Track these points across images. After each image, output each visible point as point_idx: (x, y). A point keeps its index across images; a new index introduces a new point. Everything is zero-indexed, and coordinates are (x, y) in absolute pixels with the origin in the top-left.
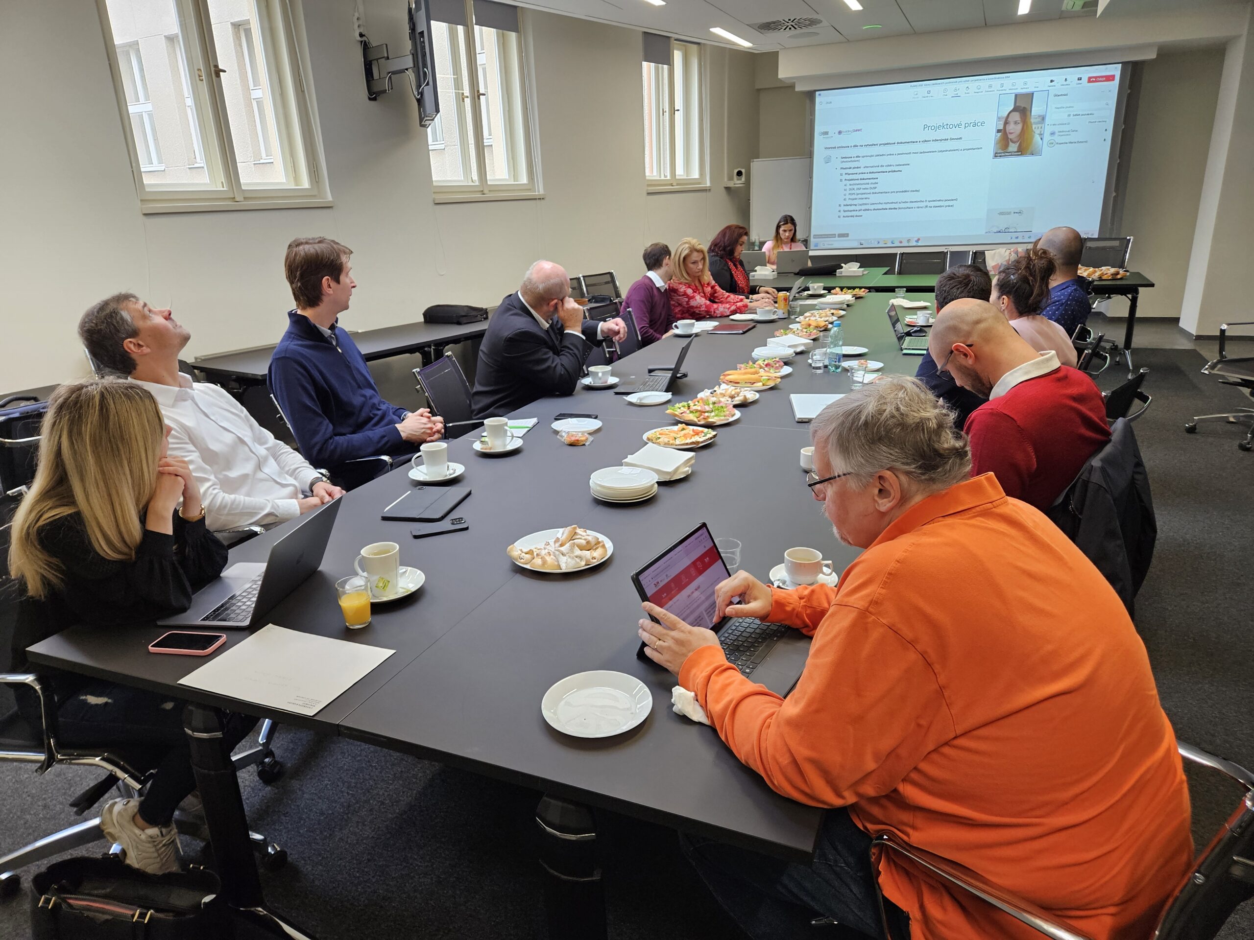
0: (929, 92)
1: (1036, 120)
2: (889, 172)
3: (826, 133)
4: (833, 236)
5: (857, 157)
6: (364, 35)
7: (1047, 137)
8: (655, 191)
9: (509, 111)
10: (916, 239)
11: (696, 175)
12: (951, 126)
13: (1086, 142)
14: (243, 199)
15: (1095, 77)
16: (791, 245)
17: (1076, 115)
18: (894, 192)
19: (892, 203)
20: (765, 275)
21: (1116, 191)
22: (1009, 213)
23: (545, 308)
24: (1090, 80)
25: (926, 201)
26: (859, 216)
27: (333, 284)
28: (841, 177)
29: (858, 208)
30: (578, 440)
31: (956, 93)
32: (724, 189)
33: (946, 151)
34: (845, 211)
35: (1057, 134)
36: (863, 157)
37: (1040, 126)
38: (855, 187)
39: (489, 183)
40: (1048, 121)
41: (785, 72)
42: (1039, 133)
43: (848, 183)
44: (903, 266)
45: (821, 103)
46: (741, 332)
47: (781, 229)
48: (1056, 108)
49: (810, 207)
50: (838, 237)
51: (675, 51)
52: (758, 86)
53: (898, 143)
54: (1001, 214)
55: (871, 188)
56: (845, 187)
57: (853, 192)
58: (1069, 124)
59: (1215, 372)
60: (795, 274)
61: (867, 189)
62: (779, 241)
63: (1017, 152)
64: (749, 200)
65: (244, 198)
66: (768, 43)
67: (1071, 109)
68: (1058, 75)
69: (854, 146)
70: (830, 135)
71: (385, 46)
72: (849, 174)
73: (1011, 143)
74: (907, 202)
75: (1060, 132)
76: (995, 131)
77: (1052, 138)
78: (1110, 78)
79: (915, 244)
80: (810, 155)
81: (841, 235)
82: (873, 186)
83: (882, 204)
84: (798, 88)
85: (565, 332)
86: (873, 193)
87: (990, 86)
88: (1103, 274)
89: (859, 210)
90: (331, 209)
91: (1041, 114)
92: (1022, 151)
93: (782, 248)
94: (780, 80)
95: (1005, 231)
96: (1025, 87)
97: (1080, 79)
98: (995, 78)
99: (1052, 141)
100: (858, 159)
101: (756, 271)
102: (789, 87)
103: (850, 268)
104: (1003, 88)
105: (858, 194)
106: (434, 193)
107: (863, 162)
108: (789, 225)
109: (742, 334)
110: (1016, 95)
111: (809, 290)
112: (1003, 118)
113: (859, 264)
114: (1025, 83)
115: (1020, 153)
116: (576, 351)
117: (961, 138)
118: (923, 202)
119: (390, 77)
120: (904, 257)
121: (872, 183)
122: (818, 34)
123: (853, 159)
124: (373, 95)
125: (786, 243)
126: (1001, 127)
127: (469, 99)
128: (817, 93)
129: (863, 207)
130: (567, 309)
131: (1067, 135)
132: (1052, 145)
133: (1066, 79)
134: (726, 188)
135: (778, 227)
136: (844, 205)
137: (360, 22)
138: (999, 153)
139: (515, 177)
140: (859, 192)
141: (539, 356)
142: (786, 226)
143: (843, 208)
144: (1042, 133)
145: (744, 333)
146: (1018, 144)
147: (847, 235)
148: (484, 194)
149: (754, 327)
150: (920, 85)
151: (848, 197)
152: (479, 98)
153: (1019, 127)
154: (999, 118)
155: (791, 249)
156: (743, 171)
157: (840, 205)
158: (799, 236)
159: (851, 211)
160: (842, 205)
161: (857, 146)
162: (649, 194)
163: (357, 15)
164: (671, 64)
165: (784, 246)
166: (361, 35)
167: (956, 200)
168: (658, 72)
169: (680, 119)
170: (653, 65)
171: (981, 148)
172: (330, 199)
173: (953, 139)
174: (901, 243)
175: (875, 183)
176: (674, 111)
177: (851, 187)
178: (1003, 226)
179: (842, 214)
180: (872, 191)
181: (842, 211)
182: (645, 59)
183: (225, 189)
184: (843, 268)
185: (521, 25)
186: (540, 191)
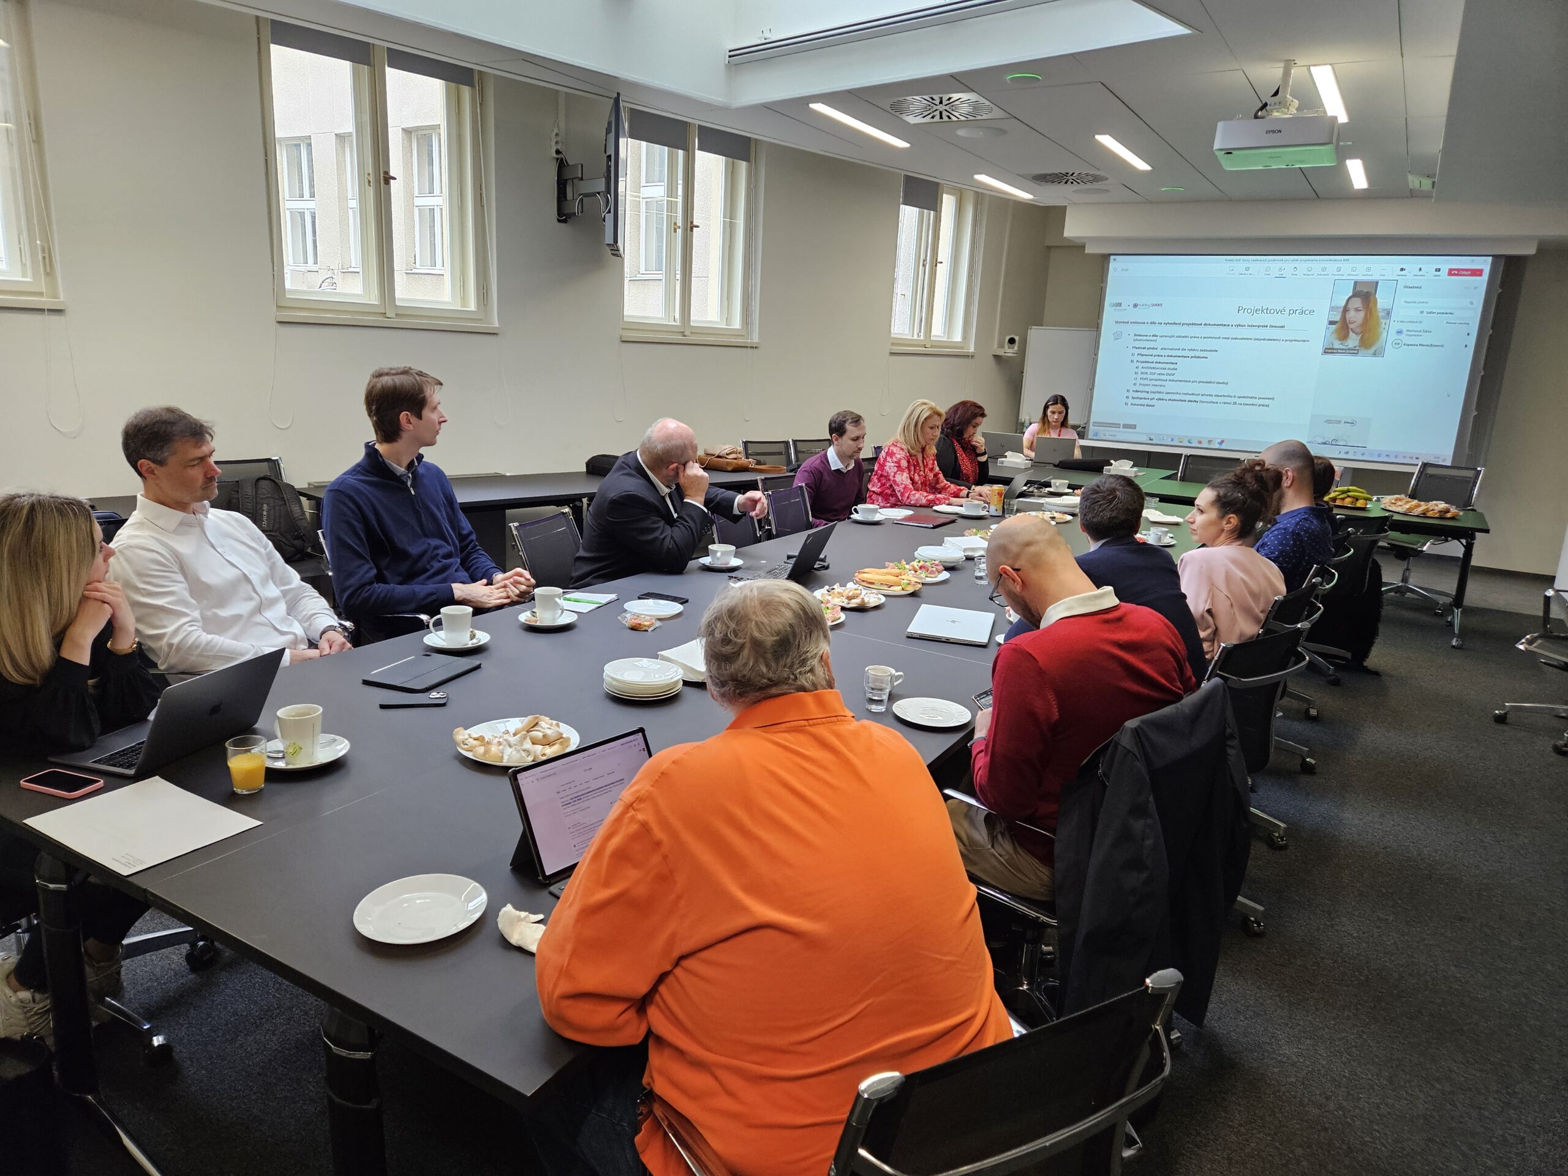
0: (1247, 269)
2: (1192, 357)
3: (1120, 305)
4: (1117, 425)
5: (1153, 336)
6: (561, 153)
7: (1392, 335)
8: (900, 352)
9: (730, 247)
10: (1220, 441)
11: (958, 337)
13: (1442, 346)
14: (394, 316)
15: (1458, 270)
16: (1060, 431)
17: (1431, 313)
18: (1196, 382)
19: (1193, 394)
20: (1017, 463)
21: (1477, 409)
22: (1339, 422)
23: (665, 472)
24: (1451, 273)
25: (1235, 397)
26: (1151, 406)
27: (413, 419)
28: (1133, 358)
29: (1151, 396)
30: (640, 624)
31: (1281, 273)
32: (992, 358)
33: (1264, 339)
34: (1133, 398)
35: (1405, 332)
36: (1162, 337)
38: (1149, 371)
39: (692, 324)
40: (1394, 316)
41: (1074, 228)
44: (1187, 471)
45: (1115, 269)
46: (932, 525)
47: (1049, 410)
48: (1406, 302)
49: (1092, 389)
50: (1123, 427)
51: (945, 196)
52: (1048, 243)
53: (1205, 325)
54: (1329, 422)
55: (1167, 374)
56: (1136, 370)
57: (1145, 376)
58: (1421, 322)
59: (1532, 648)
60: (1055, 466)
61: (1164, 374)
64: (1023, 373)
65: (396, 315)
66: (1052, 195)
67: (1424, 304)
68: (1412, 263)
69: (1151, 323)
70: (1123, 307)
71: (580, 166)
72: (1142, 355)
74: (1212, 396)
75: (1409, 331)
76: (1326, 322)
77: (1399, 337)
78: (1476, 273)
79: (1217, 446)
80: (1098, 327)
81: (1126, 426)
82: (1170, 372)
83: (1180, 394)
84: (1088, 250)
85: (685, 500)
86: (1170, 380)
87: (1324, 269)
88: (1427, 510)
89: (1153, 399)
90: (495, 336)
93: (1049, 433)
94: (1065, 238)
95: (1334, 443)
96: (1368, 273)
97: (1438, 270)
98: (1331, 260)
99: (1398, 341)
100: (1155, 338)
101: (1006, 457)
102: (1077, 247)
103: (1121, 466)
104: (1340, 273)
106: (622, 329)
107: (1160, 343)
108: (1059, 405)
109: (932, 528)
110: (1356, 283)
111: (1050, 486)
113: (1132, 463)
114: (1369, 269)
116: (692, 524)
117: (1283, 327)
118: (1231, 397)
119: (582, 200)
120: (1189, 461)
121: (1169, 369)
122: (1109, 191)
123: (1148, 338)
124: (564, 216)
125: (1055, 428)
127: (680, 230)
128: (1112, 257)
130: (688, 476)
131: (1418, 335)
132: (1398, 346)
133: (1420, 269)
134: (996, 356)
135: (1046, 408)
136: (1133, 391)
137: (559, 139)
139: (728, 320)
140: (1152, 377)
141: (647, 524)
142: (1055, 406)
143: (1131, 394)
145: (935, 527)
147: (1134, 427)
148: (685, 336)
149: (953, 521)
150: (1237, 260)
151: (1139, 381)
152: (692, 230)
154: (1332, 309)
155: (1059, 435)
156: (1017, 338)
157: (1128, 391)
158: (1071, 421)
159: (1141, 399)
160: (1131, 391)
161: (1155, 323)
162: (892, 354)
163: (556, 131)
164: (938, 209)
165: (1051, 431)
166: (558, 152)
167: (1273, 399)
168: (921, 216)
169: (943, 272)
170: (915, 210)
171: (1308, 341)
172: (497, 325)
173: (1273, 327)
174: (1200, 442)
175: (1173, 369)
176: (935, 263)
177: (1143, 370)
178: (1329, 437)
179: (1131, 401)
180: (1169, 378)
181: (1130, 397)
182: (905, 203)
183: (376, 303)
184: (1111, 465)
185: (753, 155)
186: (755, 339)
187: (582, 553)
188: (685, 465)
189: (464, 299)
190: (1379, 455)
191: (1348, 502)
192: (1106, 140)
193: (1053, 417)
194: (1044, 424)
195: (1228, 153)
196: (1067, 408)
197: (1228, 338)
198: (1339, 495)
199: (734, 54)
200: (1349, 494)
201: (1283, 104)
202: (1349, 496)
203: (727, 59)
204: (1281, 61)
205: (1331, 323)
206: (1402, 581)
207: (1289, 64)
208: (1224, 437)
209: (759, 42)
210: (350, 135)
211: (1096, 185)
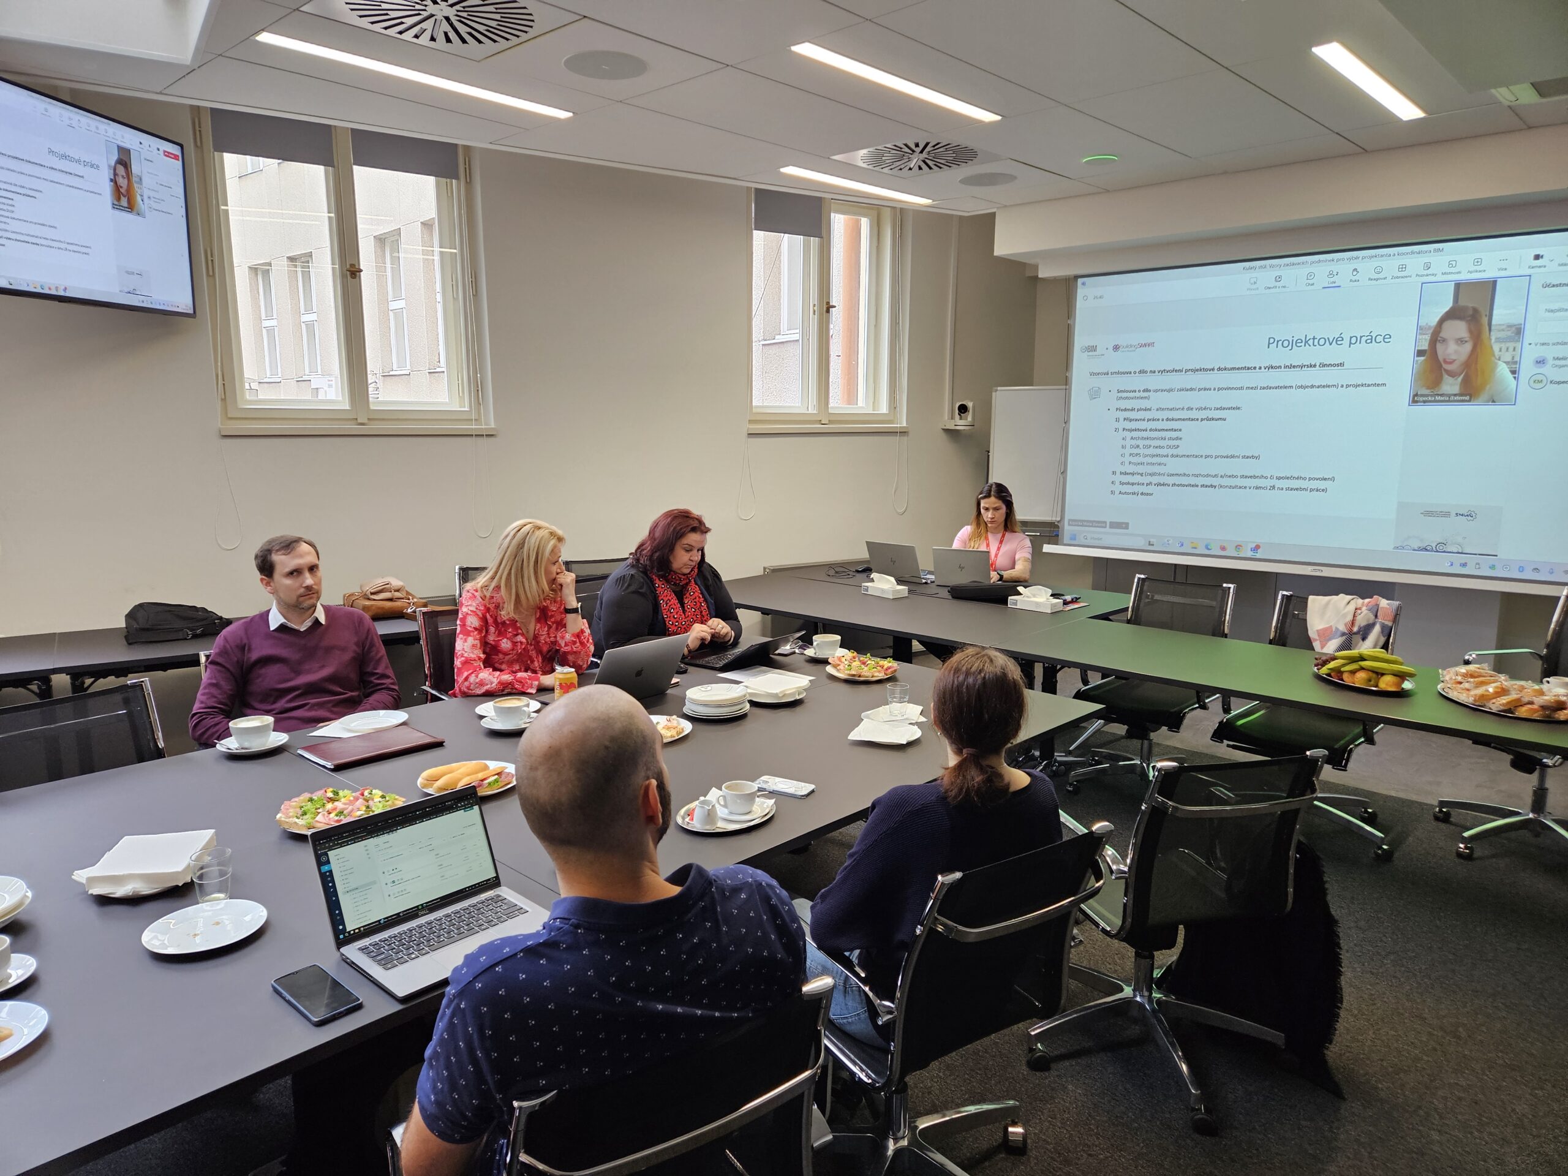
1: (1502, 335)
7: (1527, 369)
8: (770, 431)
11: (883, 407)
16: (1003, 536)
31: (1332, 280)
32: (941, 433)
33: (1312, 386)
34: (1122, 483)
35: (1551, 362)
36: (1156, 391)
37: (1511, 345)
38: (1141, 443)
39: (372, 407)
40: (1528, 336)
42: (1509, 359)
45: (1085, 298)
48: (1548, 311)
50: (1110, 528)
51: (834, 216)
53: (1219, 369)
54: (1429, 514)
55: (1169, 447)
57: (1135, 451)
60: (950, 592)
61: (1163, 447)
62: (982, 527)
63: (1461, 395)
68: (1554, 245)
69: (1140, 372)
70: (1099, 352)
73: (1446, 376)
74: (1236, 477)
75: (1558, 359)
76: (1412, 352)
77: (1541, 371)
79: (1250, 554)
80: (1067, 382)
82: (1172, 443)
83: (1189, 476)
84: (1042, 272)
87: (1402, 268)
91: (1513, 322)
92: (1470, 391)
94: (1002, 259)
95: (1439, 549)
96: (1478, 268)
101: (872, 581)
103: (1034, 596)
104: (1429, 272)
105: (1146, 456)
107: (1156, 400)
110: (1458, 286)
112: (1430, 327)
114: (1479, 262)
115: (1467, 398)
117: (1342, 365)
118: (1266, 478)
121: (1170, 439)
122: (1014, 176)
123: (1137, 394)
126: (1425, 346)
128: (1080, 281)
129: (1155, 479)
134: (944, 430)
136: (1121, 473)
138: (1422, 396)
140: (1147, 451)
143: (1119, 478)
144: (1517, 359)
146: (1460, 379)
147: (1126, 526)
148: (359, 424)
150: (1261, 267)
151: (1127, 459)
152: (354, 276)
153: (1468, 347)
156: (970, 405)
157: (1114, 473)
159: (1133, 484)
160: (1118, 473)
162: (752, 435)
164: (824, 234)
165: (990, 536)
167: (1333, 479)
171: (1384, 384)
173: (1324, 366)
174: (1223, 548)
175: (1177, 438)
176: (828, 308)
177: (1134, 442)
178: (1432, 540)
179: (1118, 488)
180: (1170, 452)
181: (1117, 483)
182: (758, 229)
184: (1019, 594)
185: (451, 166)
186: (490, 423)
191: (1359, 679)
197: (1256, 388)
198: (1344, 665)
200: (1363, 664)
202: (1362, 669)
208: (1258, 541)
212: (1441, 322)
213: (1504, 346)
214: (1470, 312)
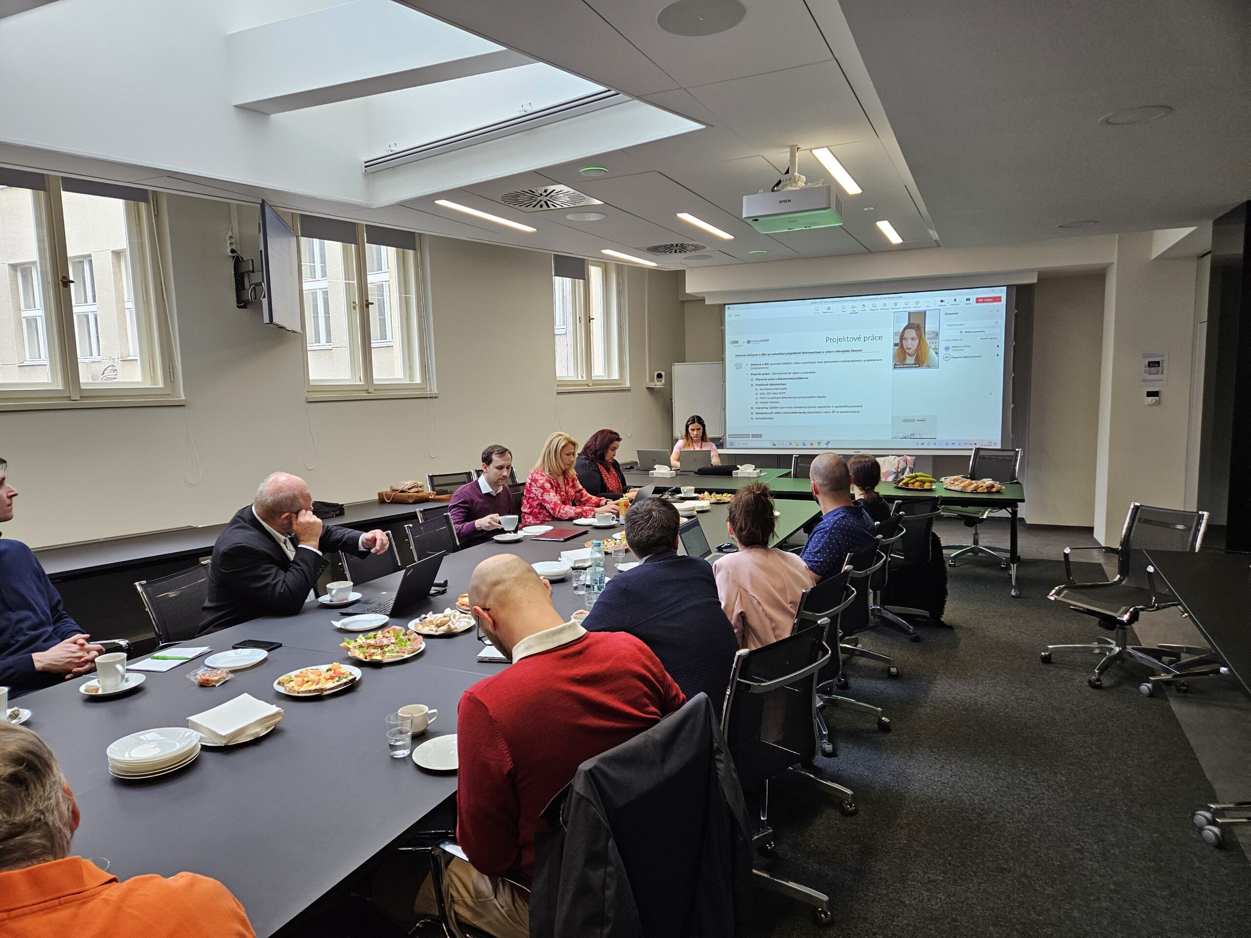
0: (829, 308)
1: (930, 336)
2: (797, 379)
3: (737, 342)
4: (748, 436)
5: (765, 364)
6: (236, 252)
7: (942, 352)
8: (567, 391)
9: (407, 318)
10: (826, 442)
11: (615, 376)
12: (851, 339)
13: (980, 357)
14: (79, 398)
15: (983, 298)
16: (702, 444)
17: (967, 332)
18: (802, 397)
19: (801, 407)
20: (663, 474)
21: (1013, 403)
22: (913, 420)
23: (279, 521)
24: (978, 300)
25: (833, 407)
26: (770, 418)
28: (752, 382)
29: (769, 411)
31: (854, 309)
32: (646, 390)
33: (848, 361)
34: (757, 414)
35: (951, 348)
36: (772, 364)
37: (934, 341)
38: (765, 392)
39: (375, 382)
40: (941, 337)
41: (692, 287)
42: (934, 347)
43: (759, 387)
44: (798, 470)
45: (730, 315)
46: (562, 539)
48: (948, 325)
49: (724, 409)
50: (752, 437)
51: (591, 268)
52: (681, 299)
53: (803, 353)
54: (905, 421)
55: (780, 393)
56: (756, 392)
57: (763, 396)
58: (961, 340)
60: (696, 473)
61: (777, 394)
62: (690, 440)
63: (915, 364)
64: (672, 400)
65: (82, 397)
66: (671, 262)
67: (962, 326)
68: (948, 296)
69: (762, 355)
70: (739, 344)
71: (250, 261)
72: (759, 380)
73: (908, 356)
74: (815, 407)
75: (953, 347)
76: (892, 345)
77: (947, 352)
78: (997, 299)
80: (723, 360)
81: (754, 436)
82: (781, 391)
83: (791, 408)
84: (708, 302)
85: (299, 546)
86: (782, 398)
87: (885, 305)
88: (978, 487)
89: (770, 413)
90: (183, 407)
91: (934, 330)
92: (919, 362)
93: (693, 446)
94: (688, 294)
95: (912, 437)
96: (918, 306)
97: (968, 299)
98: (889, 298)
99: (948, 356)
100: (766, 366)
101: (655, 469)
102: (698, 300)
103: (746, 469)
104: (896, 307)
105: (769, 398)
106: (307, 391)
107: (771, 369)
108: (696, 424)
109: (563, 541)
110: (910, 314)
111: (680, 493)
112: (899, 333)
113: (754, 466)
114: (917, 303)
115: (918, 365)
117: (861, 350)
118: (830, 407)
119: (254, 289)
120: (799, 461)
121: (780, 389)
122: (712, 257)
123: (762, 366)
124: (242, 303)
125: (697, 442)
126: (898, 341)
127: (357, 307)
128: (727, 306)
129: (774, 410)
130: (301, 523)
131: (961, 350)
132: (948, 359)
133: (955, 300)
134: (648, 388)
137: (233, 240)
138: (898, 365)
139: (411, 377)
140: (769, 396)
141: (259, 572)
143: (755, 411)
144: (937, 347)
145: (566, 540)
146: (914, 357)
147: (760, 436)
148: (369, 393)
149: (585, 533)
150: (819, 303)
151: (759, 400)
152: (368, 307)
153: (917, 341)
154: (895, 334)
155: (701, 447)
156: (663, 373)
157: (752, 408)
158: (710, 434)
159: (763, 413)
160: (754, 408)
161: (765, 355)
162: (558, 393)
163: (230, 234)
164: (587, 278)
165: (694, 444)
166: (233, 251)
167: (861, 406)
168: (574, 286)
169: (597, 327)
170: (568, 281)
171: (881, 360)
172: (184, 398)
173: (854, 351)
174: (812, 444)
175: (784, 389)
176: (590, 319)
177: (762, 391)
178: (908, 433)
179: (755, 416)
180: (781, 396)
181: (754, 413)
182: (556, 275)
183: (61, 388)
184: (738, 469)
185: (417, 244)
186: (435, 391)
187: (207, 604)
188: (297, 513)
189: (154, 378)
190: (947, 444)
191: (917, 485)
192: (685, 217)
193: (693, 434)
194: (687, 439)
195: (756, 220)
196: (704, 426)
197: (822, 362)
198: (910, 480)
199: (369, 164)
200: (917, 479)
201: (794, 181)
202: (917, 481)
203: (364, 169)
204: (786, 146)
205: (896, 345)
206: (974, 544)
207: (794, 149)
208: (829, 439)
209: (387, 154)
210: (123, 251)
211: (698, 253)
212: (904, 330)
213: (931, 341)
214: (916, 326)
